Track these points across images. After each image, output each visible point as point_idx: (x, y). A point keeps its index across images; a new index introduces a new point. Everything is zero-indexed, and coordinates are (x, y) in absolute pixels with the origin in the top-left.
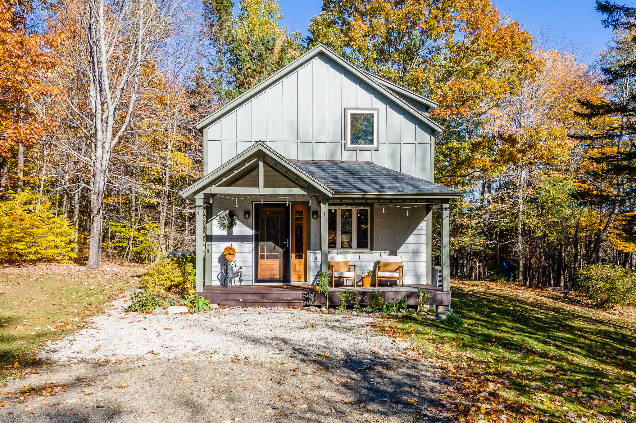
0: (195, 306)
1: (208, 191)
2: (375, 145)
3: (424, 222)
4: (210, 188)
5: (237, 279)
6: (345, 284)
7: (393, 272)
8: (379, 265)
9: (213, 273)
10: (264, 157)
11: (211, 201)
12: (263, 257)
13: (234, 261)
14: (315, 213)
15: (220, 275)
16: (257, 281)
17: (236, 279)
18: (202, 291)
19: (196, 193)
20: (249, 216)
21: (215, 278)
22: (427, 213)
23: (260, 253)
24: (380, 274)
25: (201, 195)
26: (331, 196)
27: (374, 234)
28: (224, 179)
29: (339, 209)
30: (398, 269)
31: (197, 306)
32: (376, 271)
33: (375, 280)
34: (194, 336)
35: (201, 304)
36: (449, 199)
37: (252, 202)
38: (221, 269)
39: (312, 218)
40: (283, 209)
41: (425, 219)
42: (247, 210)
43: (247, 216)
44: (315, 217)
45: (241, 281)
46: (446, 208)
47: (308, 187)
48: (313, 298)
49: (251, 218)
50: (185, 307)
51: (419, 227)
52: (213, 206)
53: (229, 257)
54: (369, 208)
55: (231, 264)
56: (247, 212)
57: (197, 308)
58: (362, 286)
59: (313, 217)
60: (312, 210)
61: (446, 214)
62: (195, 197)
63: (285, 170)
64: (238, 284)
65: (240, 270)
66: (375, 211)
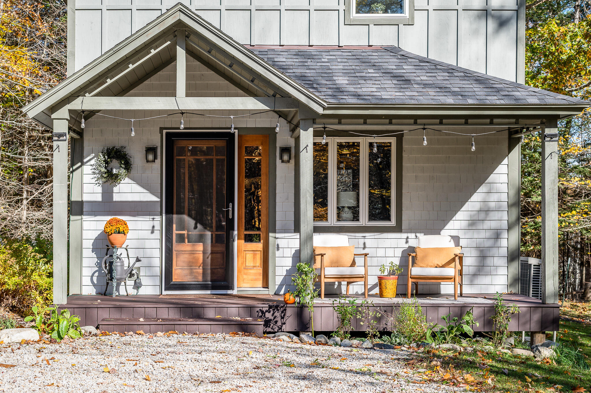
0: (53, 330)
1: (77, 105)
2: (407, 13)
3: (502, 168)
4: (81, 98)
5: (130, 283)
6: (344, 292)
7: (443, 266)
8: (414, 254)
9: (84, 269)
10: (187, 37)
11: (83, 126)
12: (181, 239)
13: (124, 246)
14: (285, 150)
15: (97, 274)
16: (170, 285)
17: (128, 282)
18: (65, 302)
19: (54, 108)
20: (155, 158)
21: (86, 281)
22: (510, 149)
23: (175, 232)
24: (415, 271)
25: (64, 112)
26: (320, 110)
27: (404, 191)
28: (109, 82)
29: (333, 143)
30: (453, 260)
31: (56, 328)
32: (408, 266)
33: (406, 285)
34: (56, 377)
35: (64, 324)
36: (558, 117)
37: (161, 129)
38: (99, 265)
39: (278, 161)
40: (221, 143)
41: (505, 161)
42: (151, 145)
43: (151, 157)
44: (286, 157)
45: (137, 286)
46: (552, 136)
47: (274, 96)
48: (279, 319)
49: (158, 161)
50: (33, 330)
51: (492, 178)
52: (86, 137)
53: (116, 238)
54: (393, 141)
55: (119, 253)
56: (151, 150)
57: (55, 332)
58: (381, 295)
59: (281, 158)
60: (280, 143)
61: (551, 147)
62: (53, 116)
63: (229, 62)
64: (132, 292)
65: (138, 265)
66: (405, 146)
